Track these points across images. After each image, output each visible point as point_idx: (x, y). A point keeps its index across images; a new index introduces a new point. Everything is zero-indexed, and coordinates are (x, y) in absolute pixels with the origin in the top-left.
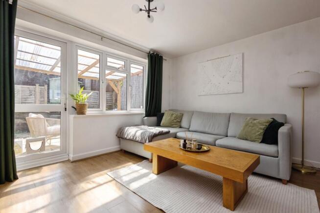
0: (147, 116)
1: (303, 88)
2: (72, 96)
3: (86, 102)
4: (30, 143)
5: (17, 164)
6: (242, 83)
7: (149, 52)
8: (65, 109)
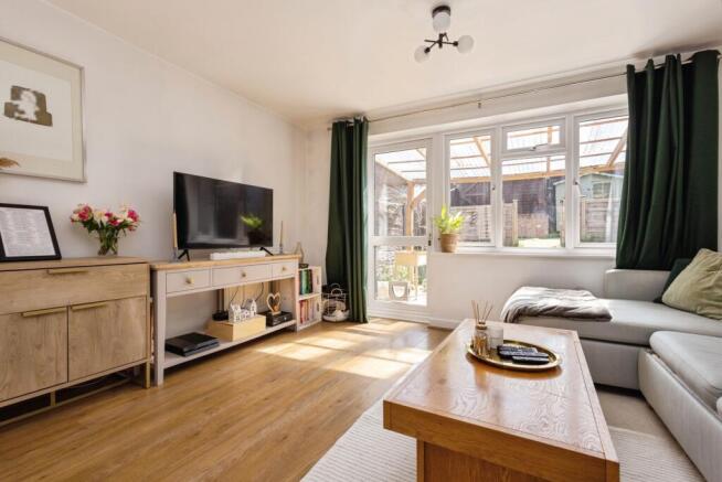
7: (631, 68)
8: (430, 243)
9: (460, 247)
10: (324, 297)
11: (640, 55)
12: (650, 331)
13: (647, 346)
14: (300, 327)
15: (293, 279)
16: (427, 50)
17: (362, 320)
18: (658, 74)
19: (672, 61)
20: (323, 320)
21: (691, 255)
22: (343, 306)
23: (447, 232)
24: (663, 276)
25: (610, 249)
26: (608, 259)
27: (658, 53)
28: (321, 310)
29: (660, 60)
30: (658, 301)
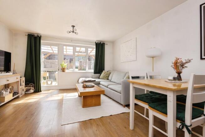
0: (94, 73)
1: (153, 57)
2: (61, 65)
3: (66, 67)
4: (48, 82)
5: (41, 88)
6: (136, 55)
7: (96, 42)
8: (59, 70)
9: (66, 71)
10: (26, 86)
11: (97, 41)
12: (100, 82)
13: (100, 84)
14: (20, 96)
15: (19, 81)
16: (70, 32)
17: (40, 91)
18: (99, 44)
19: (100, 43)
20: (25, 94)
21: (102, 71)
22: (33, 88)
23: (64, 67)
24: (99, 74)
25: (93, 71)
26: (93, 72)
27: (99, 41)
28: (24, 91)
29: (99, 42)
30: (99, 78)
